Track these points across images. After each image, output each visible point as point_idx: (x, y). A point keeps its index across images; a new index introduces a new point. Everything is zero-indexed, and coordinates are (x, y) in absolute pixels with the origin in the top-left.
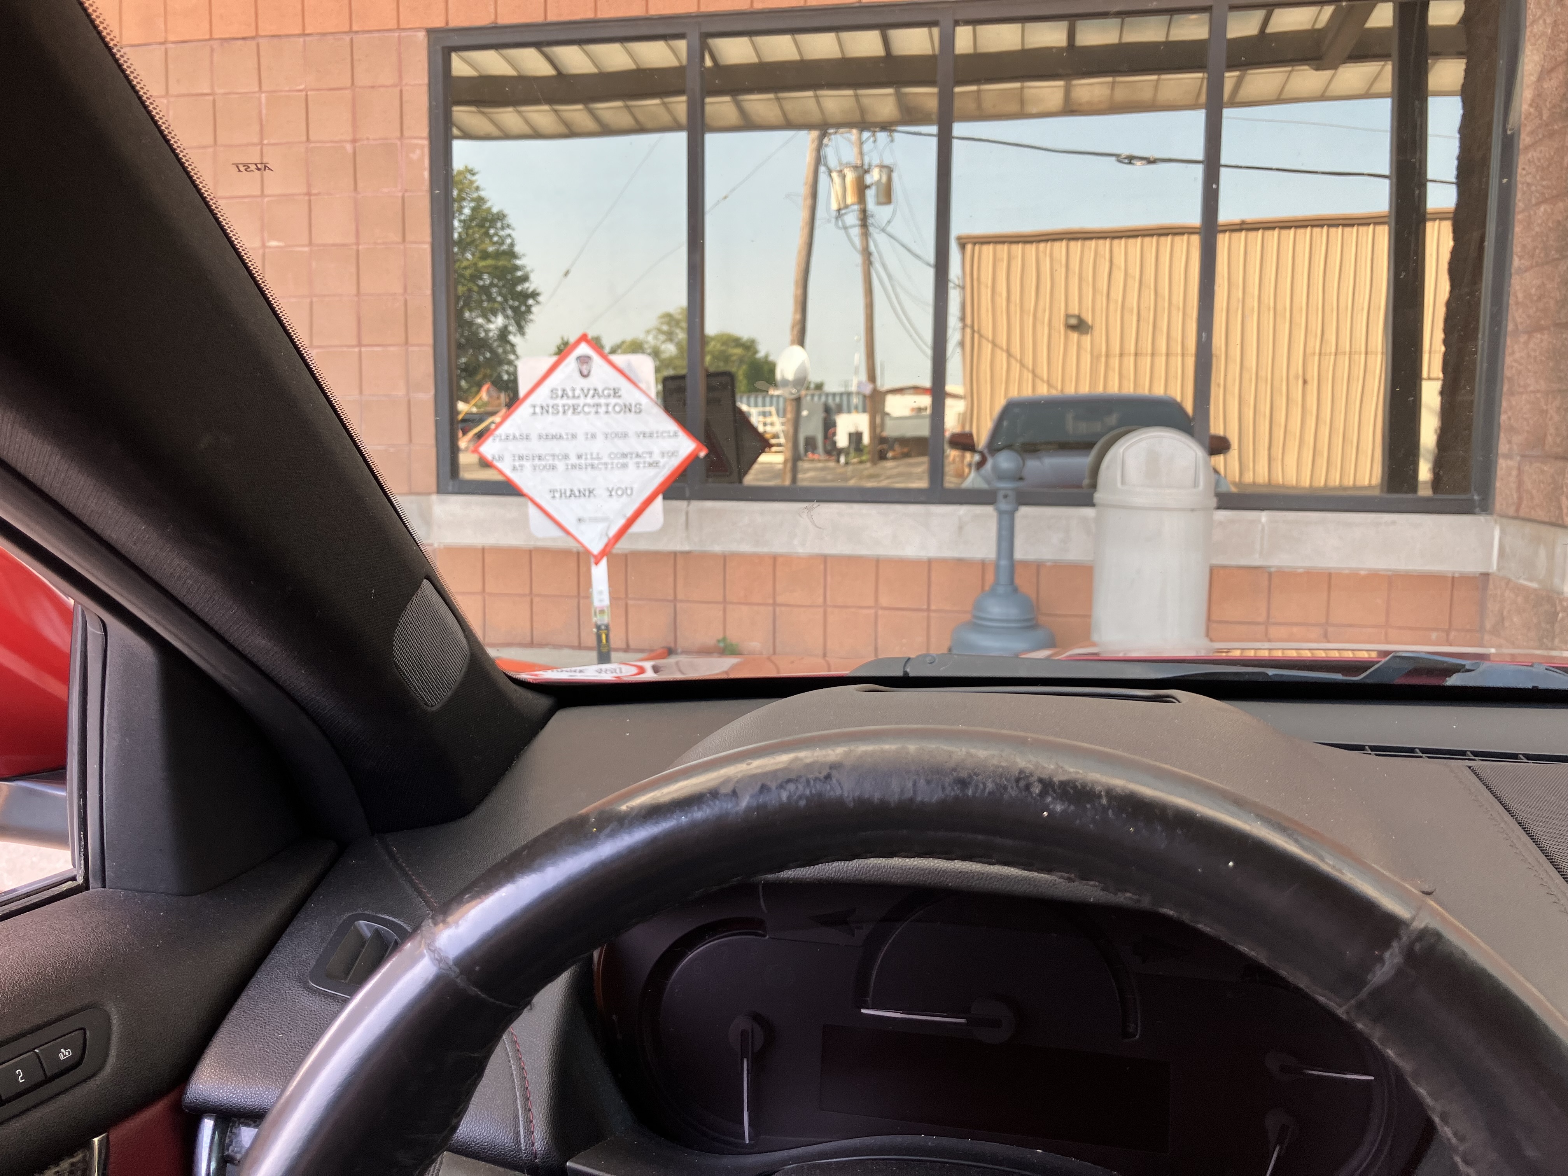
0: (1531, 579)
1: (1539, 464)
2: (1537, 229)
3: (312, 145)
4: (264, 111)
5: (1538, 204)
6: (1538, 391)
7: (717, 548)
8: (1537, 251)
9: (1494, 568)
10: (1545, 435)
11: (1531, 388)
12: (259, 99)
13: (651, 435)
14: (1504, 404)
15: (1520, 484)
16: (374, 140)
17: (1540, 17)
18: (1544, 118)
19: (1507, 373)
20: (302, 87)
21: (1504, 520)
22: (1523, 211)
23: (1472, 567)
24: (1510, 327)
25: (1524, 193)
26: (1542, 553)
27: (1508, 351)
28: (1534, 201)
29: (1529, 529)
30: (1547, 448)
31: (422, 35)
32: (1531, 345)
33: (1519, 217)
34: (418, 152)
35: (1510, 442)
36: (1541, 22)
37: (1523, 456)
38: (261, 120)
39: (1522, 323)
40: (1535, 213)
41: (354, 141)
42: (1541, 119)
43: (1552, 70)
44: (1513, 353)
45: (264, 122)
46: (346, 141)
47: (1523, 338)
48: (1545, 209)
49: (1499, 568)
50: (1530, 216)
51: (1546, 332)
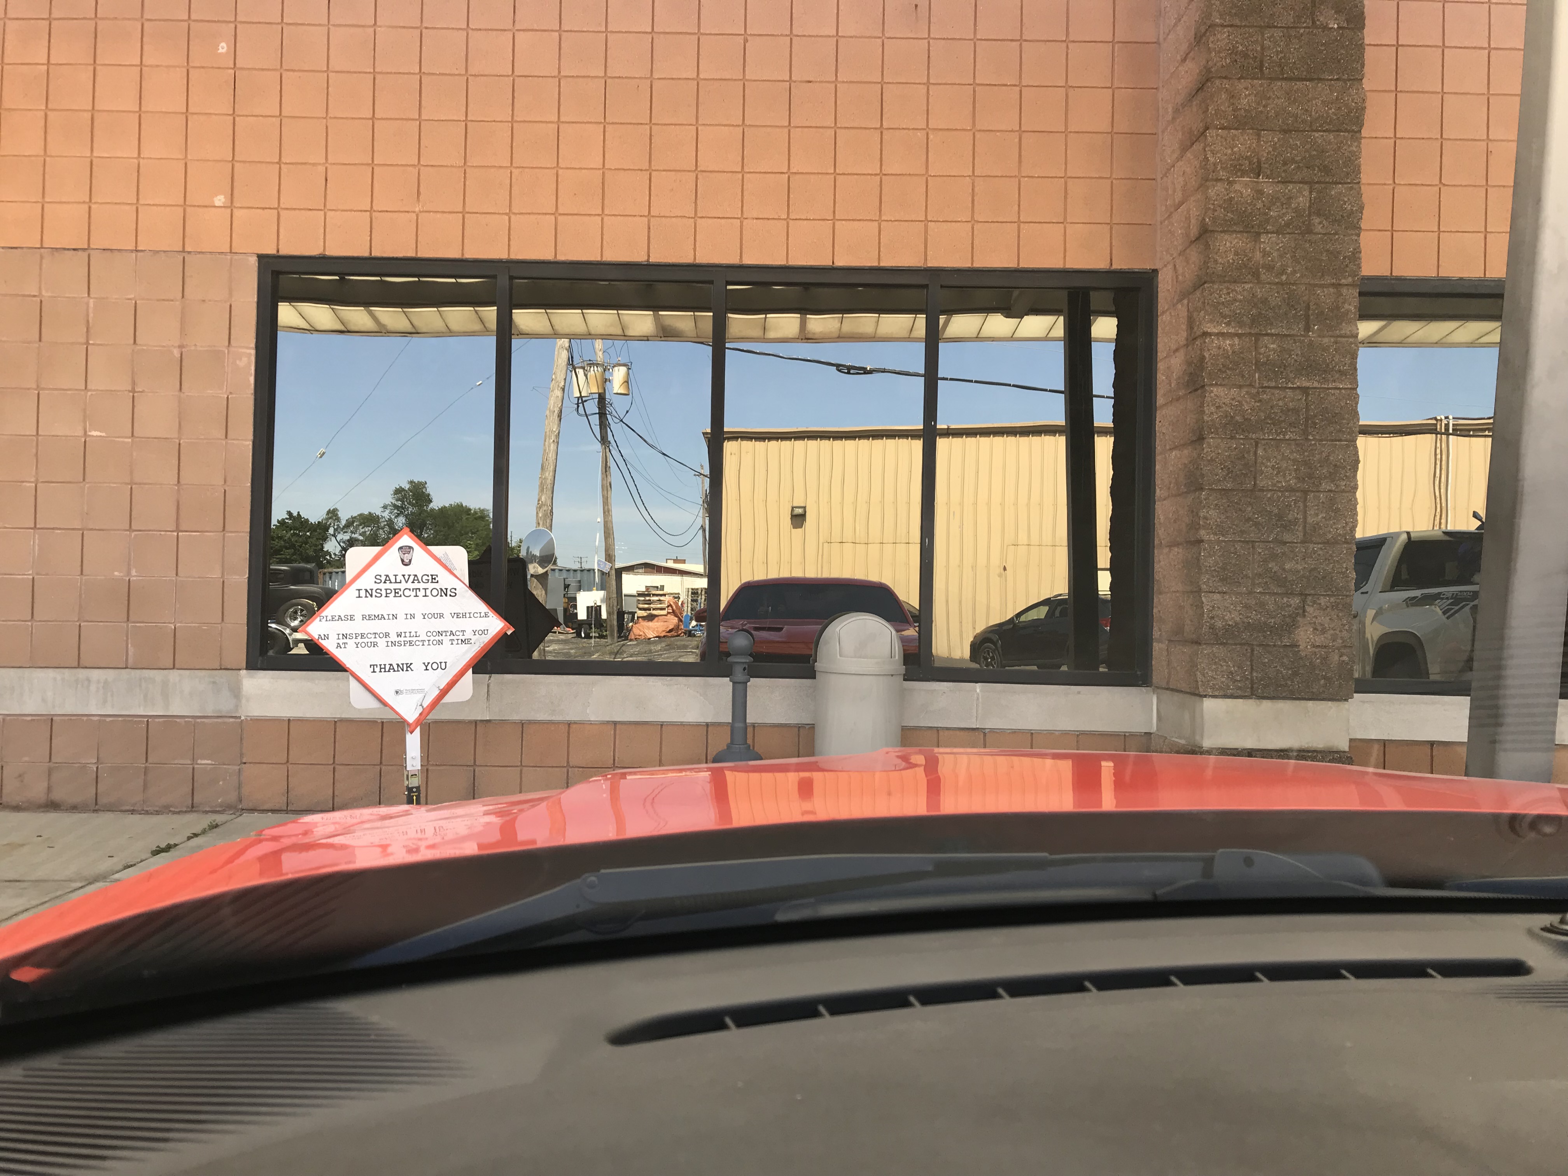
0: (1179, 737)
1: (1181, 647)
2: (1171, 469)
3: (138, 348)
4: (91, 315)
5: (1171, 449)
6: (1178, 591)
7: (516, 717)
8: (1172, 485)
9: (1154, 729)
10: (1184, 625)
11: (1173, 589)
12: (88, 304)
13: (464, 616)
14: (1155, 600)
15: (1169, 663)
16: (201, 346)
17: (1167, 310)
18: (1173, 385)
19: (1156, 577)
20: (132, 296)
21: (1159, 691)
22: (1161, 454)
23: (1138, 727)
24: (1157, 542)
25: (1161, 441)
26: (1187, 716)
27: (1156, 560)
28: (1168, 448)
29: (1177, 697)
30: (1185, 634)
31: (253, 261)
32: (1171, 556)
33: (1158, 458)
34: (245, 360)
35: (1160, 630)
36: (1168, 313)
37: (1170, 641)
38: (88, 321)
39: (1164, 539)
40: (1169, 456)
41: (181, 347)
42: (1170, 386)
43: (1177, 350)
44: (1160, 561)
45: (91, 325)
46: (175, 347)
47: (1166, 550)
48: (1176, 455)
49: (1157, 730)
50: (1165, 458)
51: (1180, 547)
